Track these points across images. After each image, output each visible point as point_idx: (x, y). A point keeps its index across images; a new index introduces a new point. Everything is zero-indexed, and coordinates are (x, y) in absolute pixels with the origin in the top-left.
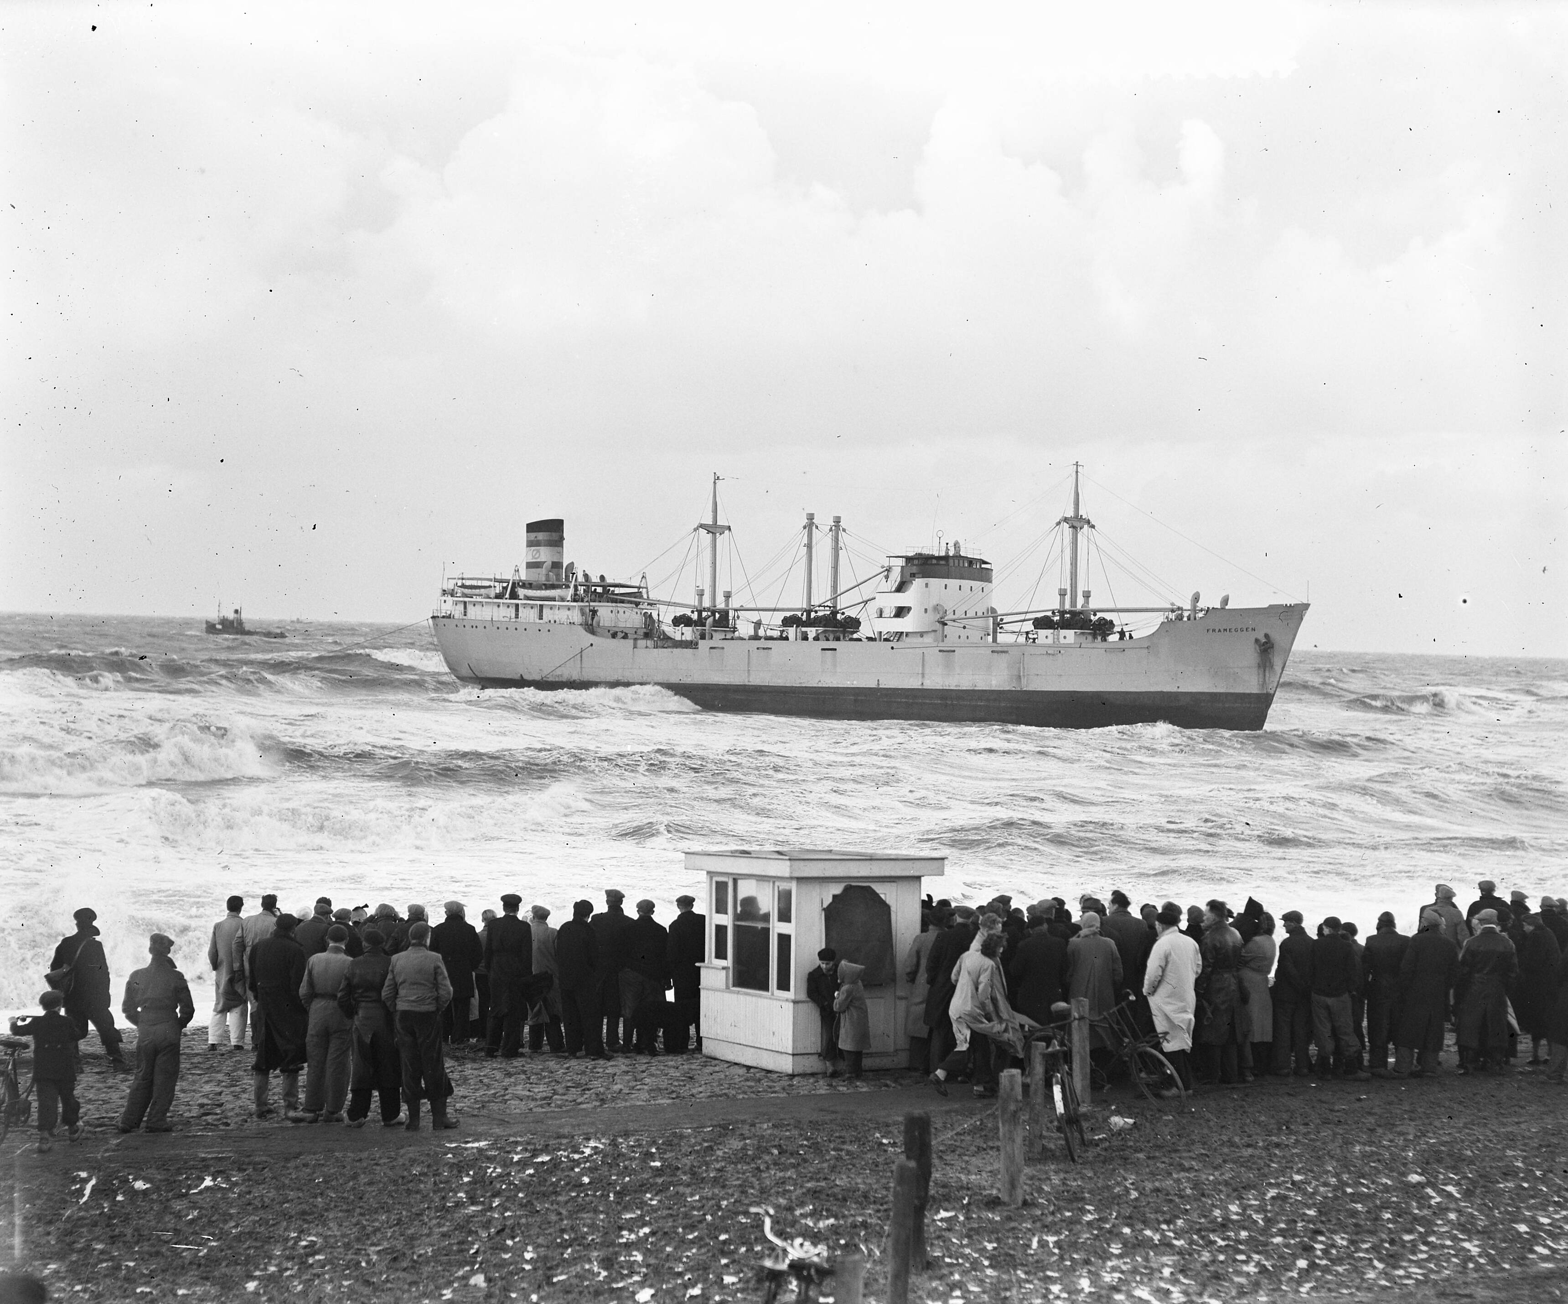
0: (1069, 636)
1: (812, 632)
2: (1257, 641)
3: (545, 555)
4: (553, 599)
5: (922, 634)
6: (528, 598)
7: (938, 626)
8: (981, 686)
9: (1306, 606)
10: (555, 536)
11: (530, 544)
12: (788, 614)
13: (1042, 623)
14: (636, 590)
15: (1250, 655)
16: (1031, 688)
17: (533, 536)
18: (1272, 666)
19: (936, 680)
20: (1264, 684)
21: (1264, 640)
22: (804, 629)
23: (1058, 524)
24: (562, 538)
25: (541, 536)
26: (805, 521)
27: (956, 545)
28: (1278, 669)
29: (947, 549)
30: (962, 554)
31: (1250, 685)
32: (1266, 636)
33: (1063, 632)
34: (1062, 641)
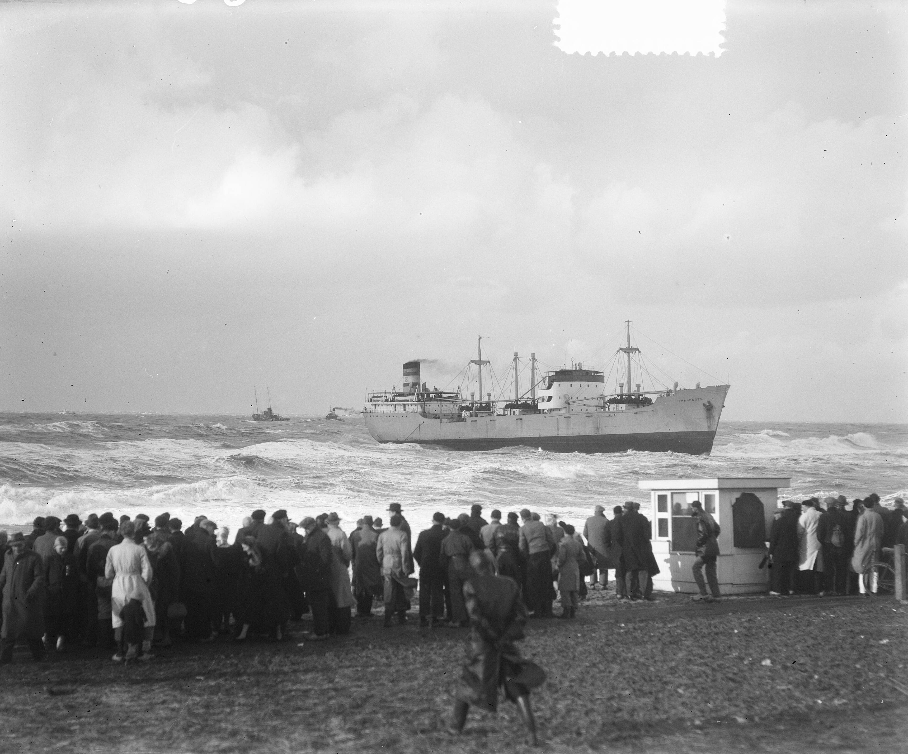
0: (623, 406)
1: (517, 411)
2: (704, 405)
3: (411, 379)
4: (408, 401)
5: (559, 409)
6: (401, 401)
7: (566, 405)
8: (583, 434)
9: (728, 386)
10: (414, 370)
11: (405, 374)
12: (508, 403)
13: (612, 401)
14: (455, 395)
15: (702, 412)
16: (603, 433)
17: (406, 370)
18: (713, 417)
19: (563, 432)
20: (709, 427)
21: (707, 404)
22: (514, 410)
23: (618, 351)
24: (420, 371)
25: (409, 370)
26: (513, 357)
27: (580, 364)
28: (716, 418)
29: (576, 367)
30: (583, 369)
31: (704, 427)
32: (709, 402)
33: (620, 405)
34: (620, 409)
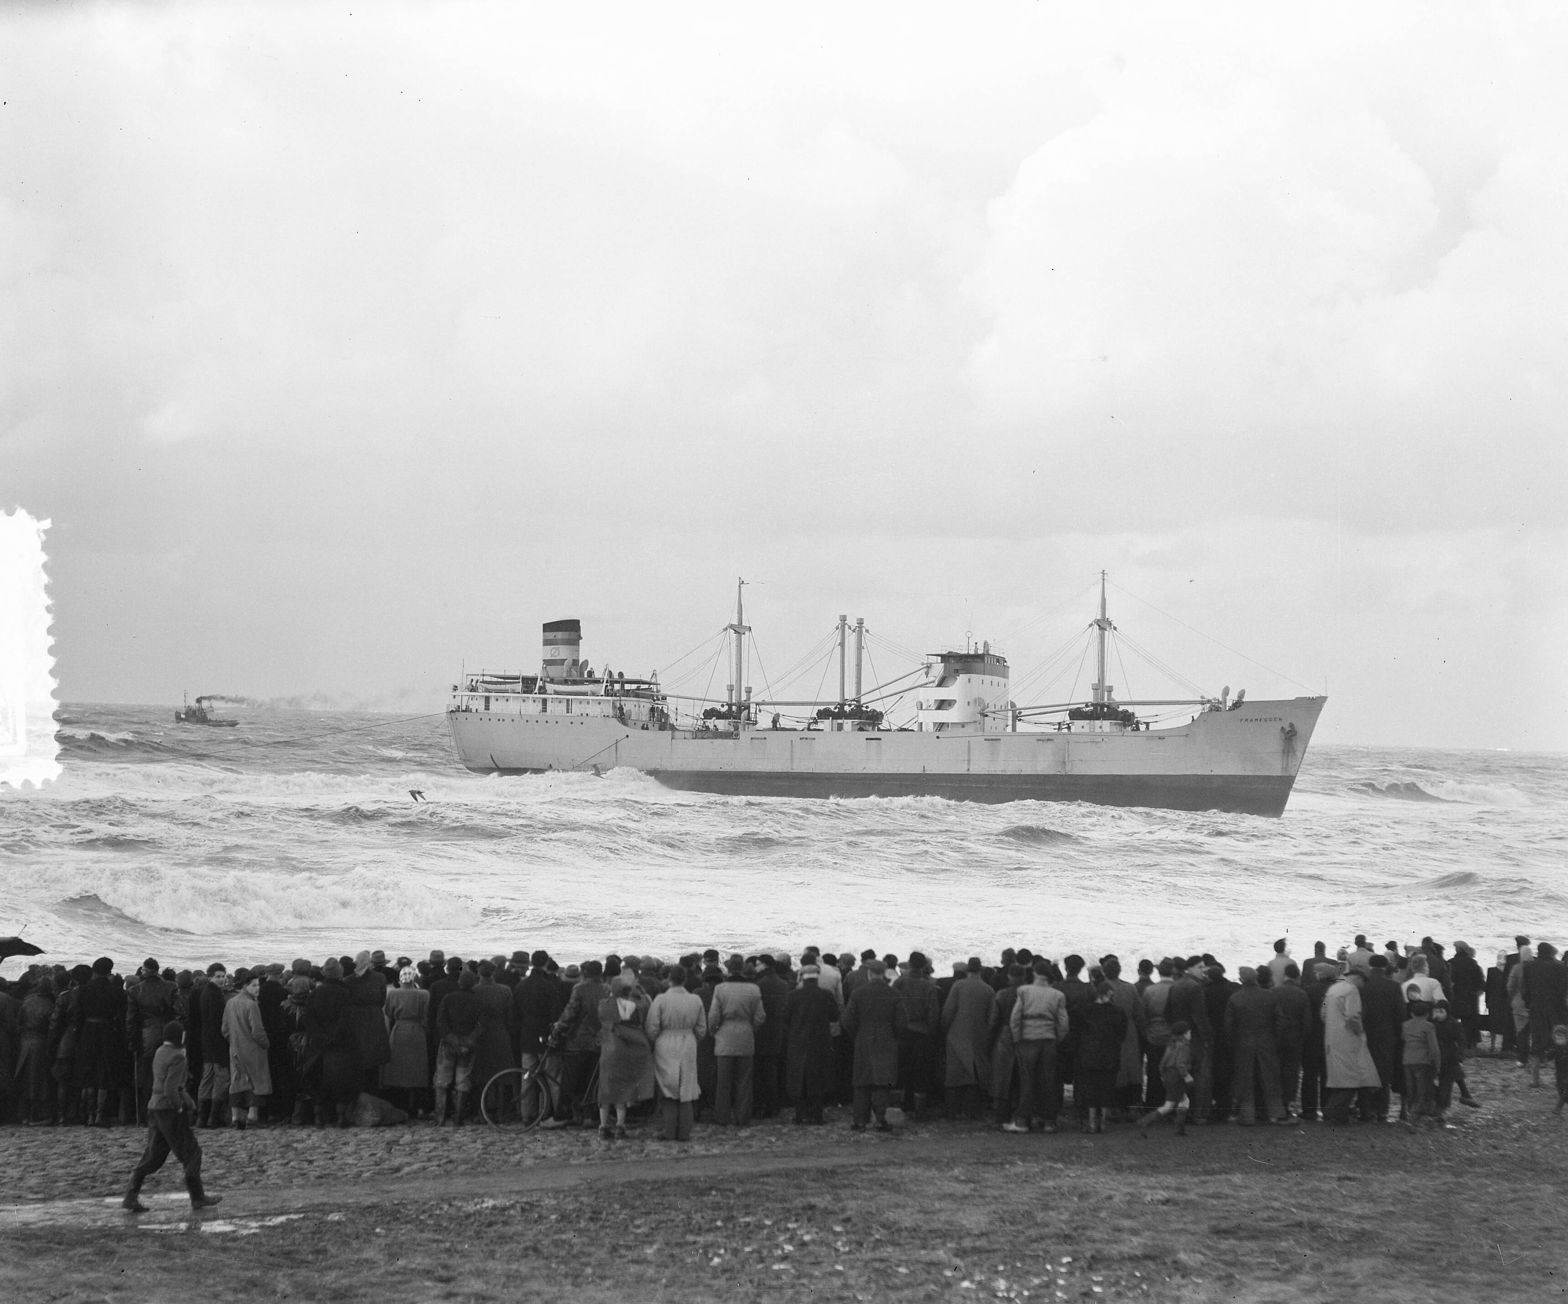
0: (1106, 725)
1: (847, 724)
2: (1283, 728)
3: (563, 652)
4: (585, 694)
5: (963, 725)
6: (556, 693)
7: (980, 718)
8: (1028, 771)
9: (1323, 699)
10: (573, 635)
11: (547, 643)
12: (822, 708)
13: (1076, 714)
15: (1273, 742)
16: (1076, 772)
17: (551, 635)
18: (1294, 752)
19: (981, 766)
21: (1288, 729)
22: (840, 721)
23: (1091, 625)
24: (580, 638)
25: (560, 635)
26: (840, 621)
27: (986, 644)
28: (1299, 754)
29: (977, 649)
30: (991, 653)
31: (1276, 770)
32: (1291, 725)
33: (1098, 723)
34: (1098, 730)
